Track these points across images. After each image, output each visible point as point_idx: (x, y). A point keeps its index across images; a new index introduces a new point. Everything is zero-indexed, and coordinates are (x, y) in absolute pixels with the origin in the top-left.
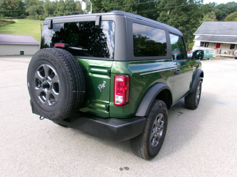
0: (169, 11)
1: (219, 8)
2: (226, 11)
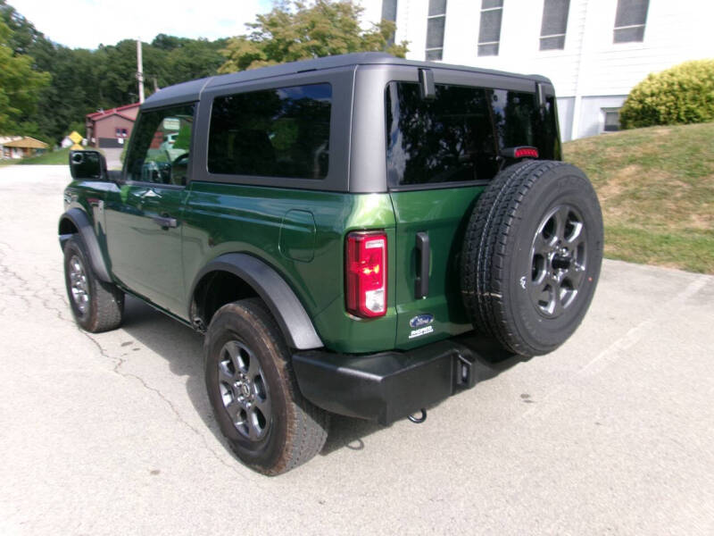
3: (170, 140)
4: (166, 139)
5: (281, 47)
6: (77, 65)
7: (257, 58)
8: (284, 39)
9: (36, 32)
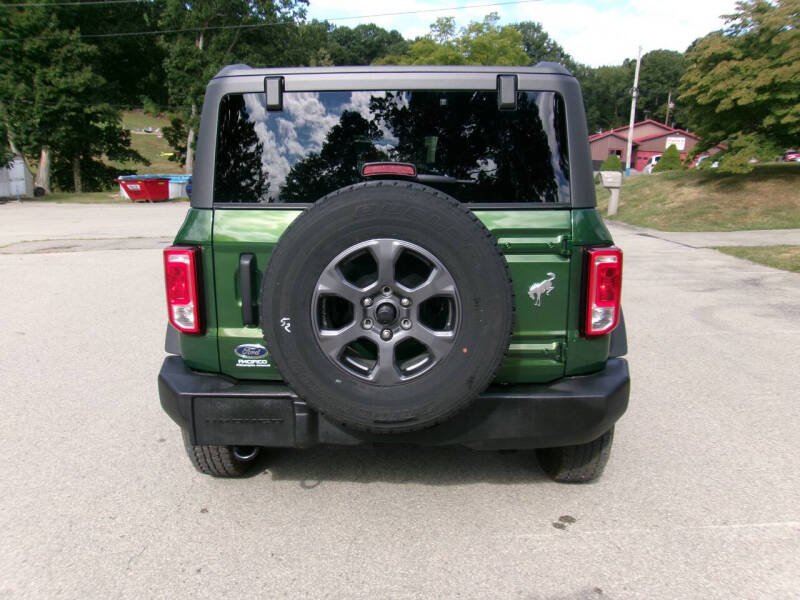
0: (201, 38)
1: (338, 41)
2: (359, 50)
3: (654, 162)
4: (650, 161)
5: (762, 39)
6: (596, 85)
7: (728, 57)
8: (768, 29)
9: (562, 55)
